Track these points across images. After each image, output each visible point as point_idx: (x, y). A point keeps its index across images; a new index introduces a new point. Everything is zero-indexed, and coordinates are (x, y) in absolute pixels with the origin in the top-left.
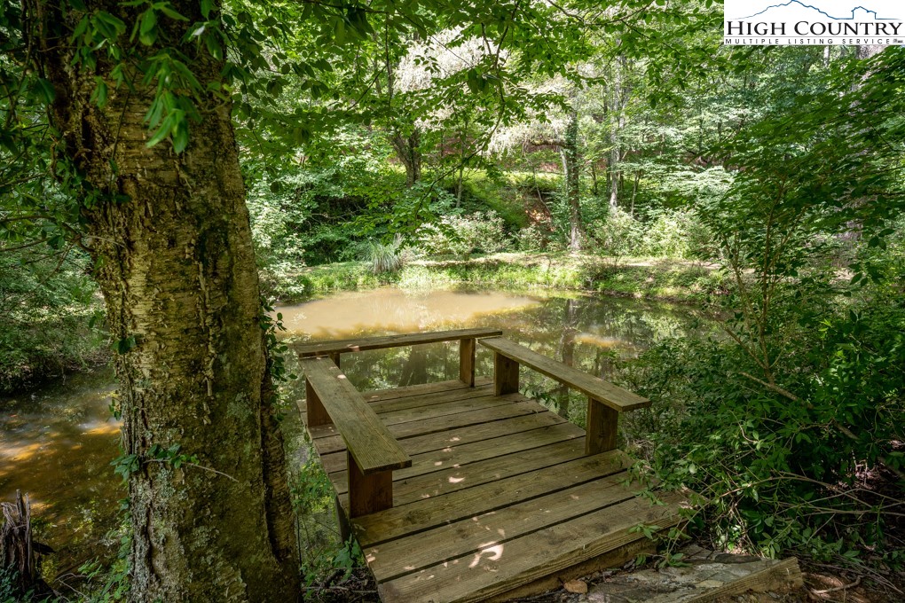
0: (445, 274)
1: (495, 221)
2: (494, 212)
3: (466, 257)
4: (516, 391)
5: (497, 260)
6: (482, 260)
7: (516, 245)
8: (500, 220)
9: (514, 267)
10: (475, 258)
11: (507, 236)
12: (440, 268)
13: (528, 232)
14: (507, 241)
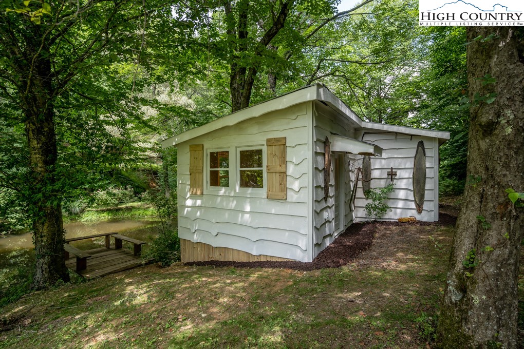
0: (105, 214)
1: (130, 190)
2: (130, 186)
3: (117, 205)
4: (121, 247)
5: (131, 206)
6: (124, 206)
7: (140, 199)
8: (132, 189)
9: (138, 208)
10: (121, 205)
11: (136, 196)
12: (103, 211)
13: (145, 195)
14: (136, 198)
